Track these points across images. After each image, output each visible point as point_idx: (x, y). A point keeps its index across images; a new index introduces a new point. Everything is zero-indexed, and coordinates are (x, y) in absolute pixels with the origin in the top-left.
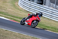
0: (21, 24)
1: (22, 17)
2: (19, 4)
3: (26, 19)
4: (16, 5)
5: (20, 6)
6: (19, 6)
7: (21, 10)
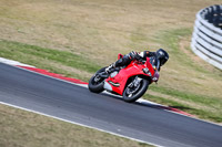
0: (92, 90)
1: (203, 93)
2: (193, 45)
3: (109, 73)
4: (182, 48)
5: (198, 53)
6: (193, 53)
7: (201, 68)
